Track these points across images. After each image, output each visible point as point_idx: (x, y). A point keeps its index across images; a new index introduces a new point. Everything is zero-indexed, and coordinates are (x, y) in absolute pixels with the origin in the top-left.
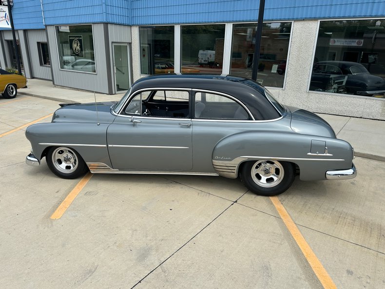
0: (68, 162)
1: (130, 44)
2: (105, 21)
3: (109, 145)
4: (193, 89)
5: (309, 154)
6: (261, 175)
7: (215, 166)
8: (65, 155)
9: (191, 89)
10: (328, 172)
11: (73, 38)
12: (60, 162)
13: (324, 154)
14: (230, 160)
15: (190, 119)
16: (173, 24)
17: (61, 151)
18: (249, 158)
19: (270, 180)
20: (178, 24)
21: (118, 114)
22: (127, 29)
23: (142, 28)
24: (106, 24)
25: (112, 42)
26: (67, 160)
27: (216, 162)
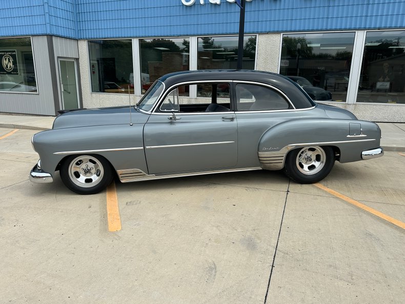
0: (88, 174)
1: (77, 59)
2: (48, 32)
3: (147, 147)
4: (234, 81)
5: (349, 136)
6: (303, 164)
7: (261, 159)
8: (83, 166)
9: (232, 81)
10: (364, 153)
11: (3, 53)
12: (77, 175)
13: (361, 136)
14: (279, 150)
15: (233, 112)
16: (130, 37)
17: (80, 161)
18: (296, 146)
19: (312, 167)
20: (136, 37)
21: (152, 112)
22: (73, 43)
23: (92, 43)
24: (50, 37)
25: (58, 57)
26: (87, 171)
27: (262, 154)
